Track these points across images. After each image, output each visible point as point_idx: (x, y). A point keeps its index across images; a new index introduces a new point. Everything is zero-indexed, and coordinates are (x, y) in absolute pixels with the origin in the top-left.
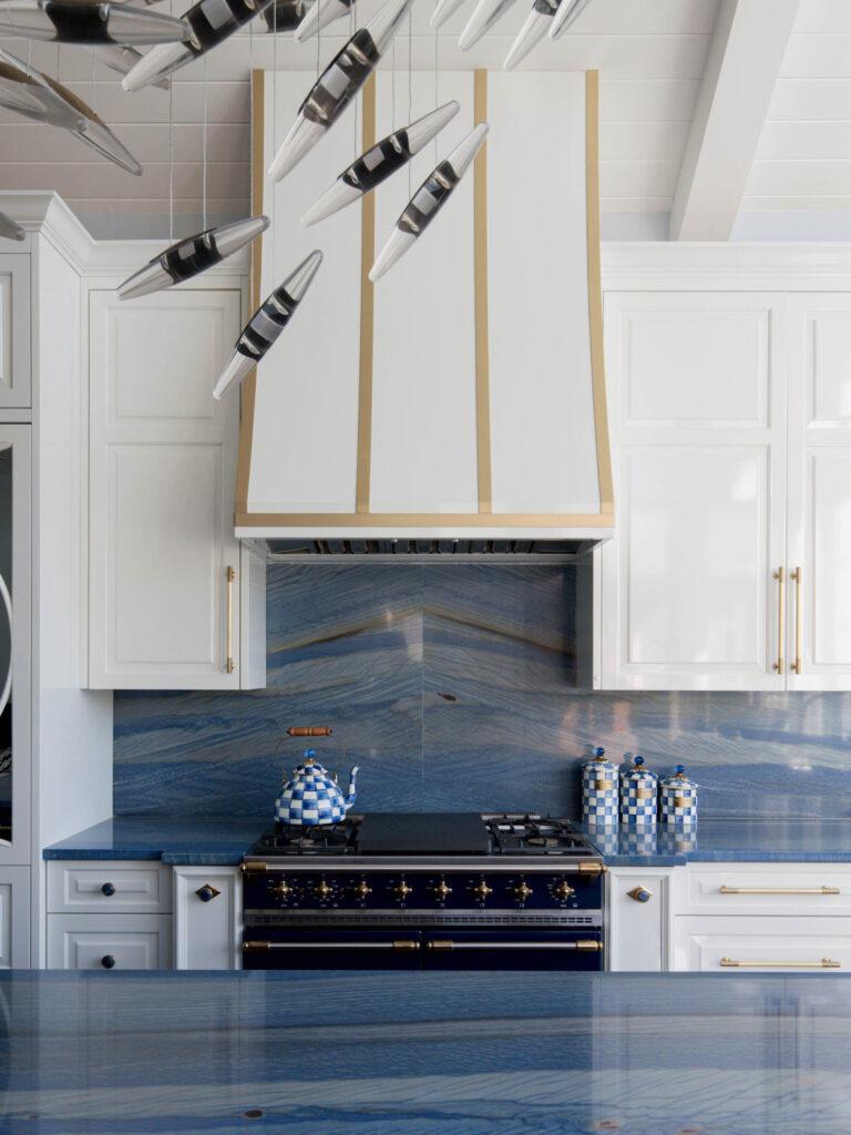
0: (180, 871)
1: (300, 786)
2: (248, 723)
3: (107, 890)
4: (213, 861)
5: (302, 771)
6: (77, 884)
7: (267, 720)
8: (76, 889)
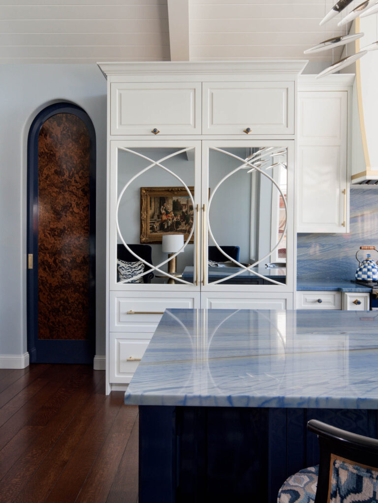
0: (348, 294)
1: (370, 267)
2: (331, 246)
3: (319, 301)
4: (361, 291)
5: (369, 262)
6: (306, 299)
7: (338, 245)
8: (306, 301)
